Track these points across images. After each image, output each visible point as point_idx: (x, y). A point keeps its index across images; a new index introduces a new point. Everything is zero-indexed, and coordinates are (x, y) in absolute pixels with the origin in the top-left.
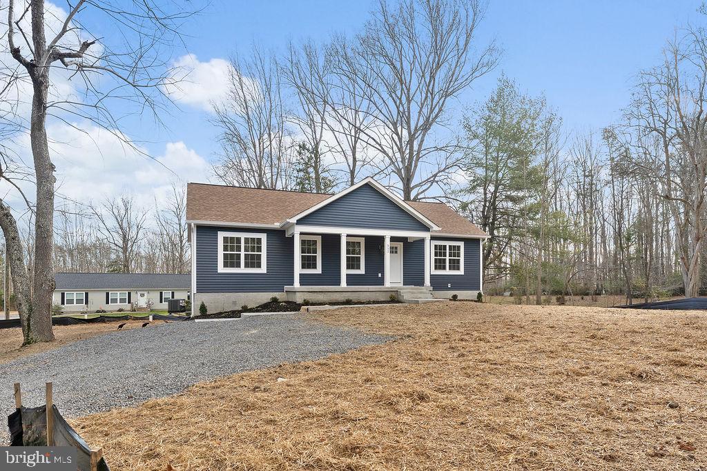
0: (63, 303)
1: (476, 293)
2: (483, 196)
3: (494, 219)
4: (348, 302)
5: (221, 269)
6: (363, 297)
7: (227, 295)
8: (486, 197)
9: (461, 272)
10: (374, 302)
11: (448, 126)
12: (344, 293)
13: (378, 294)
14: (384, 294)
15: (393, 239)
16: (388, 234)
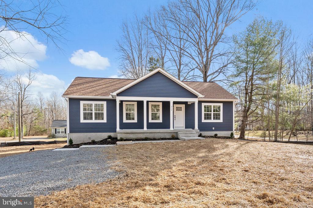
0: (56, 133)
1: (230, 132)
2: (245, 78)
3: (252, 91)
4: (146, 139)
5: (82, 121)
6: (157, 136)
7: (86, 134)
8: (247, 79)
9: (221, 121)
10: (163, 139)
11: (228, 43)
12: (145, 134)
13: (165, 134)
14: (169, 134)
15: (175, 103)
16: (171, 100)
